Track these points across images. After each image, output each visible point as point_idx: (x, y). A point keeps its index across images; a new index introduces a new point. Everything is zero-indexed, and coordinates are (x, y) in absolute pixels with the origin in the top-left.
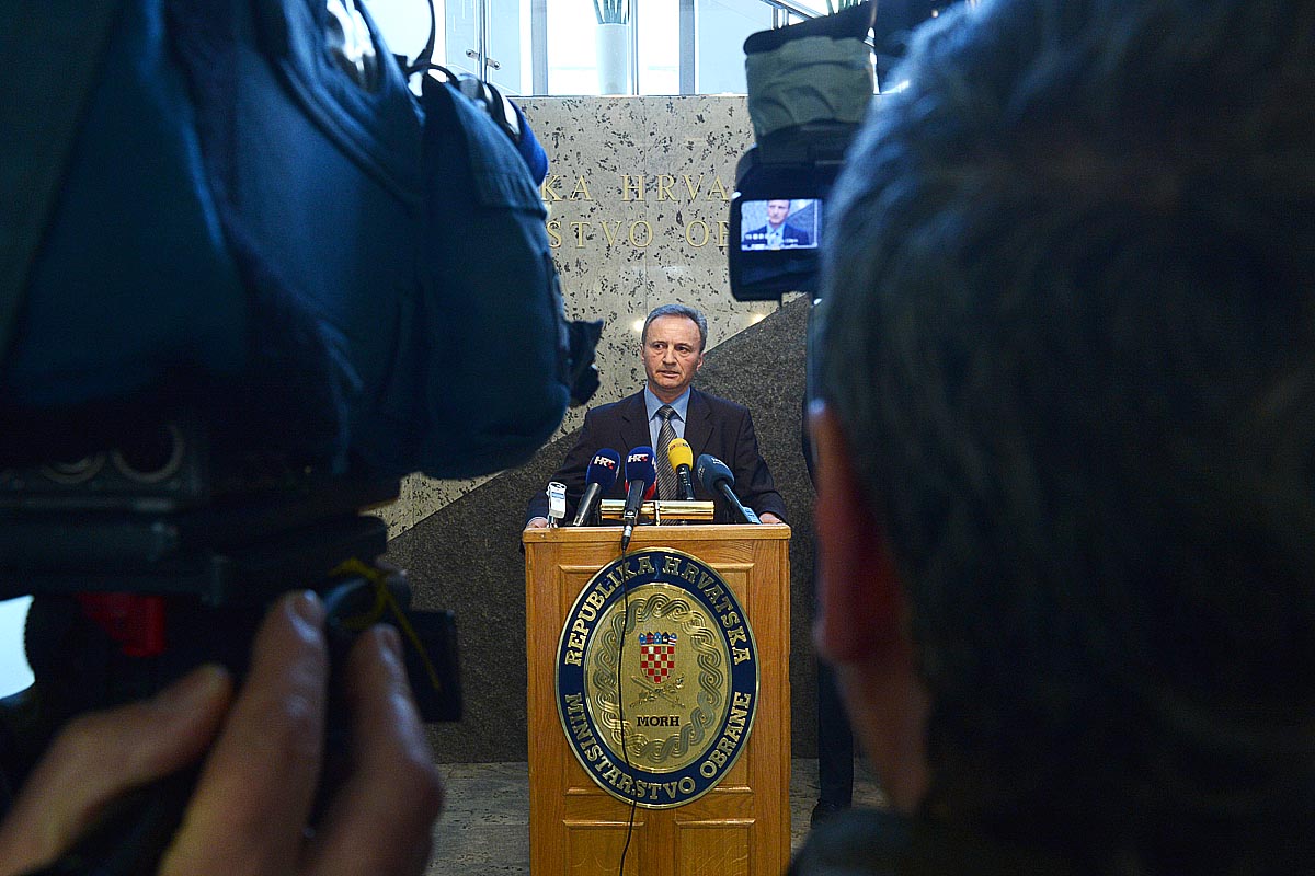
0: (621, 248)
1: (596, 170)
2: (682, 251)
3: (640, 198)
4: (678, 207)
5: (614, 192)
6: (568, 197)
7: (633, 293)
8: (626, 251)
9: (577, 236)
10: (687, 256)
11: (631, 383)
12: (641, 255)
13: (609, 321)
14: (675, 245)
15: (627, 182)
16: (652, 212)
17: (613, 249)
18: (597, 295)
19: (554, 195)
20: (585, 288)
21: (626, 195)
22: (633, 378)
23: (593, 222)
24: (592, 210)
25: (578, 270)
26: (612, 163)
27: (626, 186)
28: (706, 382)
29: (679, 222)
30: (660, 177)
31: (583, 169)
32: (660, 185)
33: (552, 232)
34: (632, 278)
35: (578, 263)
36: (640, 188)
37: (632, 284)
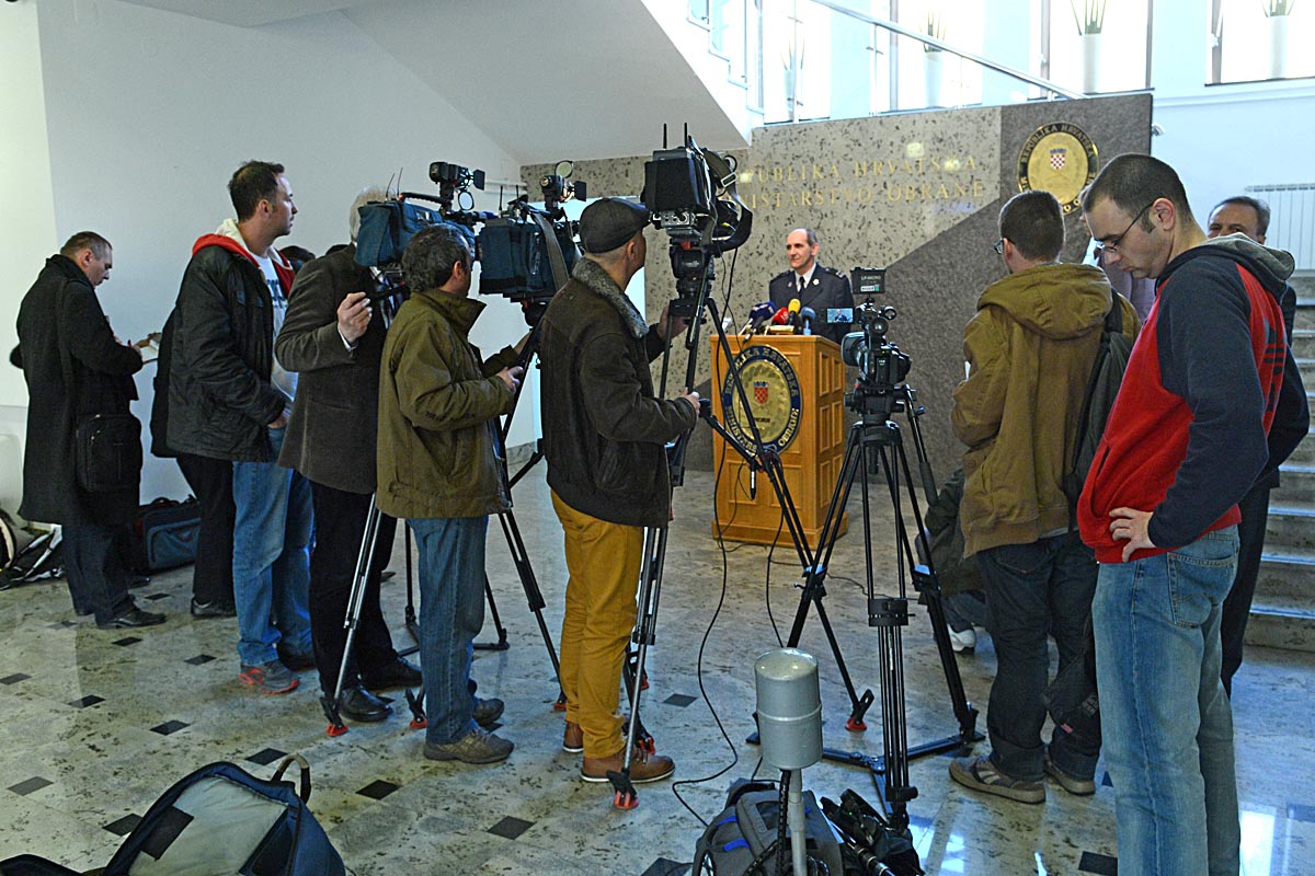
0: (855, 203)
1: (842, 161)
2: (886, 203)
3: (864, 175)
4: (884, 179)
5: (851, 172)
6: (827, 177)
8: (857, 205)
9: (831, 198)
10: (889, 206)
12: (865, 207)
13: (847, 244)
14: (883, 200)
15: (857, 166)
16: (871, 183)
17: (850, 204)
18: (841, 230)
19: (820, 176)
20: (835, 226)
21: (857, 173)
23: (840, 189)
24: (839, 183)
25: (832, 217)
26: (850, 156)
27: (857, 169)
28: (897, 277)
29: (885, 187)
30: (875, 163)
31: (835, 161)
32: (875, 167)
33: (820, 196)
34: (860, 220)
35: (832, 213)
36: (864, 169)
37: (859, 224)
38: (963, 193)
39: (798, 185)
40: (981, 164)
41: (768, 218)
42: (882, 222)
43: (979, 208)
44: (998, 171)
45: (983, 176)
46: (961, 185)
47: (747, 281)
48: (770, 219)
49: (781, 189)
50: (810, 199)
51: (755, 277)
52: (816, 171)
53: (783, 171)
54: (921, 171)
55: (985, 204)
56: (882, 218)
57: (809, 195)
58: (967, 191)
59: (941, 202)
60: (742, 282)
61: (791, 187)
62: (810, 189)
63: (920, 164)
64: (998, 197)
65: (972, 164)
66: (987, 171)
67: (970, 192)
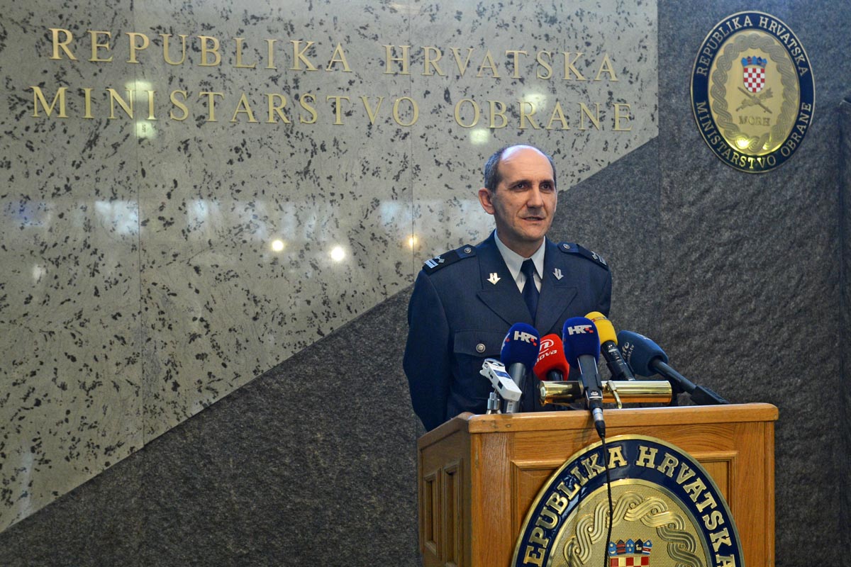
0: (384, 127)
1: (355, 37)
2: (450, 132)
3: (405, 71)
4: (445, 83)
5: (376, 63)
6: (324, 67)
7: (397, 178)
8: (389, 131)
9: (335, 112)
10: (456, 138)
11: (395, 278)
12: (406, 135)
13: (370, 209)
14: (443, 124)
15: (390, 52)
16: (418, 88)
17: (375, 127)
18: (356, 179)
19: (308, 63)
20: (343, 170)
21: (390, 68)
22: (398, 273)
23: (353, 95)
24: (351, 83)
25: (336, 151)
26: (373, 30)
27: (390, 58)
29: (447, 99)
30: (427, 49)
31: (340, 37)
32: (427, 58)
33: (306, 106)
34: (396, 161)
35: (336, 142)
36: (405, 60)
37: (396, 167)
38: (597, 123)
39: (259, 79)
40: (625, 72)
41: (186, 143)
42: (443, 169)
43: (623, 152)
44: (654, 87)
45: (627, 92)
46: (592, 107)
47: (135, 283)
48: (193, 147)
49: (217, 83)
50: (286, 111)
51: (152, 275)
52: (300, 54)
53: (222, 44)
54: (517, 76)
55: (634, 146)
56: (444, 161)
57: (285, 101)
58: (601, 119)
59: (556, 136)
60: (122, 286)
61: (240, 81)
62: (286, 89)
63: (516, 61)
64: (656, 134)
65: (611, 70)
66: (637, 85)
67: (608, 123)
